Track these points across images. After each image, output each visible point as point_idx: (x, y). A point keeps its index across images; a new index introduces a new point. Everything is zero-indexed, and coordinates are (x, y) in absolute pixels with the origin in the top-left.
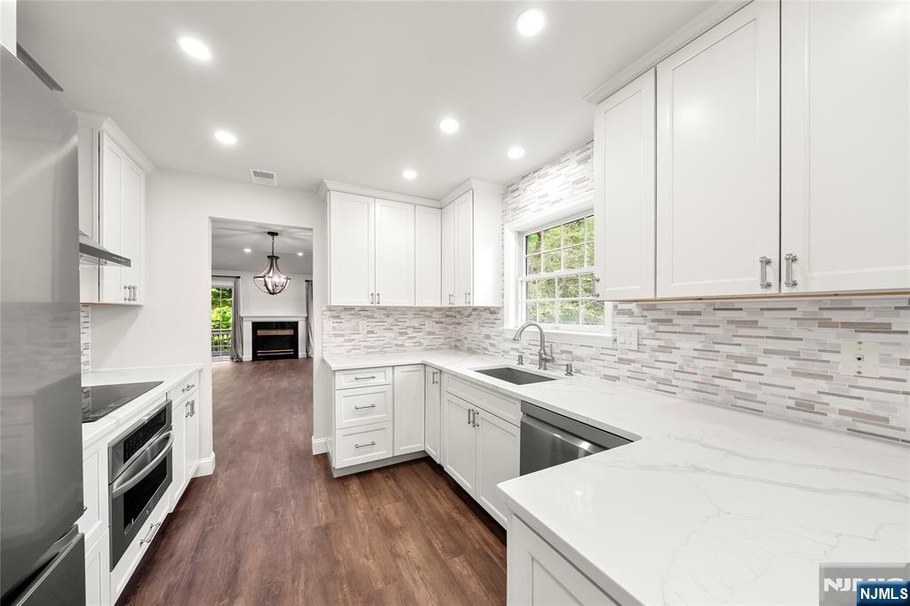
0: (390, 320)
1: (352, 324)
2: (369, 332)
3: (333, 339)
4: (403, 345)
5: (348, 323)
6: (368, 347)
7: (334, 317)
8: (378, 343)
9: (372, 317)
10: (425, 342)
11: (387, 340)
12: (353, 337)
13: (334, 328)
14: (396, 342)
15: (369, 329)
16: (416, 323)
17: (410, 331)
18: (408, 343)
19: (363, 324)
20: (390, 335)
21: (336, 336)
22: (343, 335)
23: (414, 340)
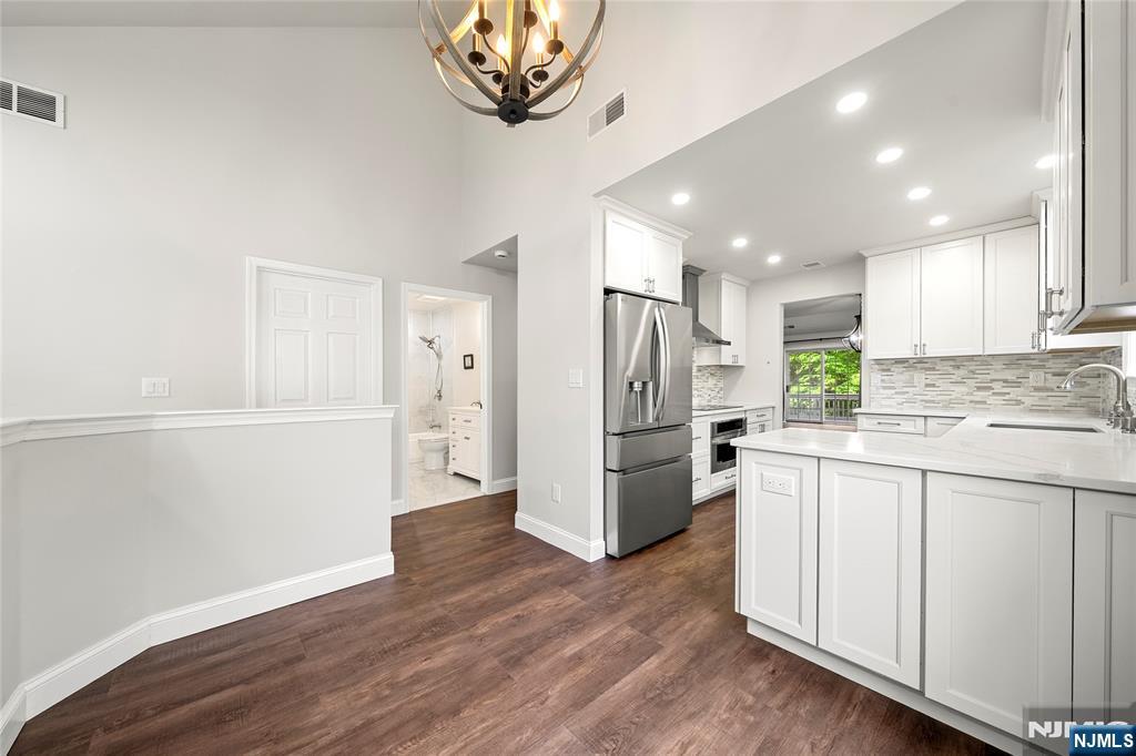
0: (962, 372)
1: (906, 376)
2: (927, 385)
3: (882, 391)
4: (985, 403)
5: (899, 376)
6: (926, 401)
7: (884, 370)
8: (940, 398)
9: (934, 369)
10: (1028, 401)
11: (954, 395)
12: (905, 390)
13: (883, 381)
14: (972, 398)
15: (928, 381)
16: (1010, 375)
17: (998, 387)
18: (992, 400)
19: (920, 378)
20: (963, 389)
21: (884, 388)
22: (893, 388)
23: (1007, 397)
